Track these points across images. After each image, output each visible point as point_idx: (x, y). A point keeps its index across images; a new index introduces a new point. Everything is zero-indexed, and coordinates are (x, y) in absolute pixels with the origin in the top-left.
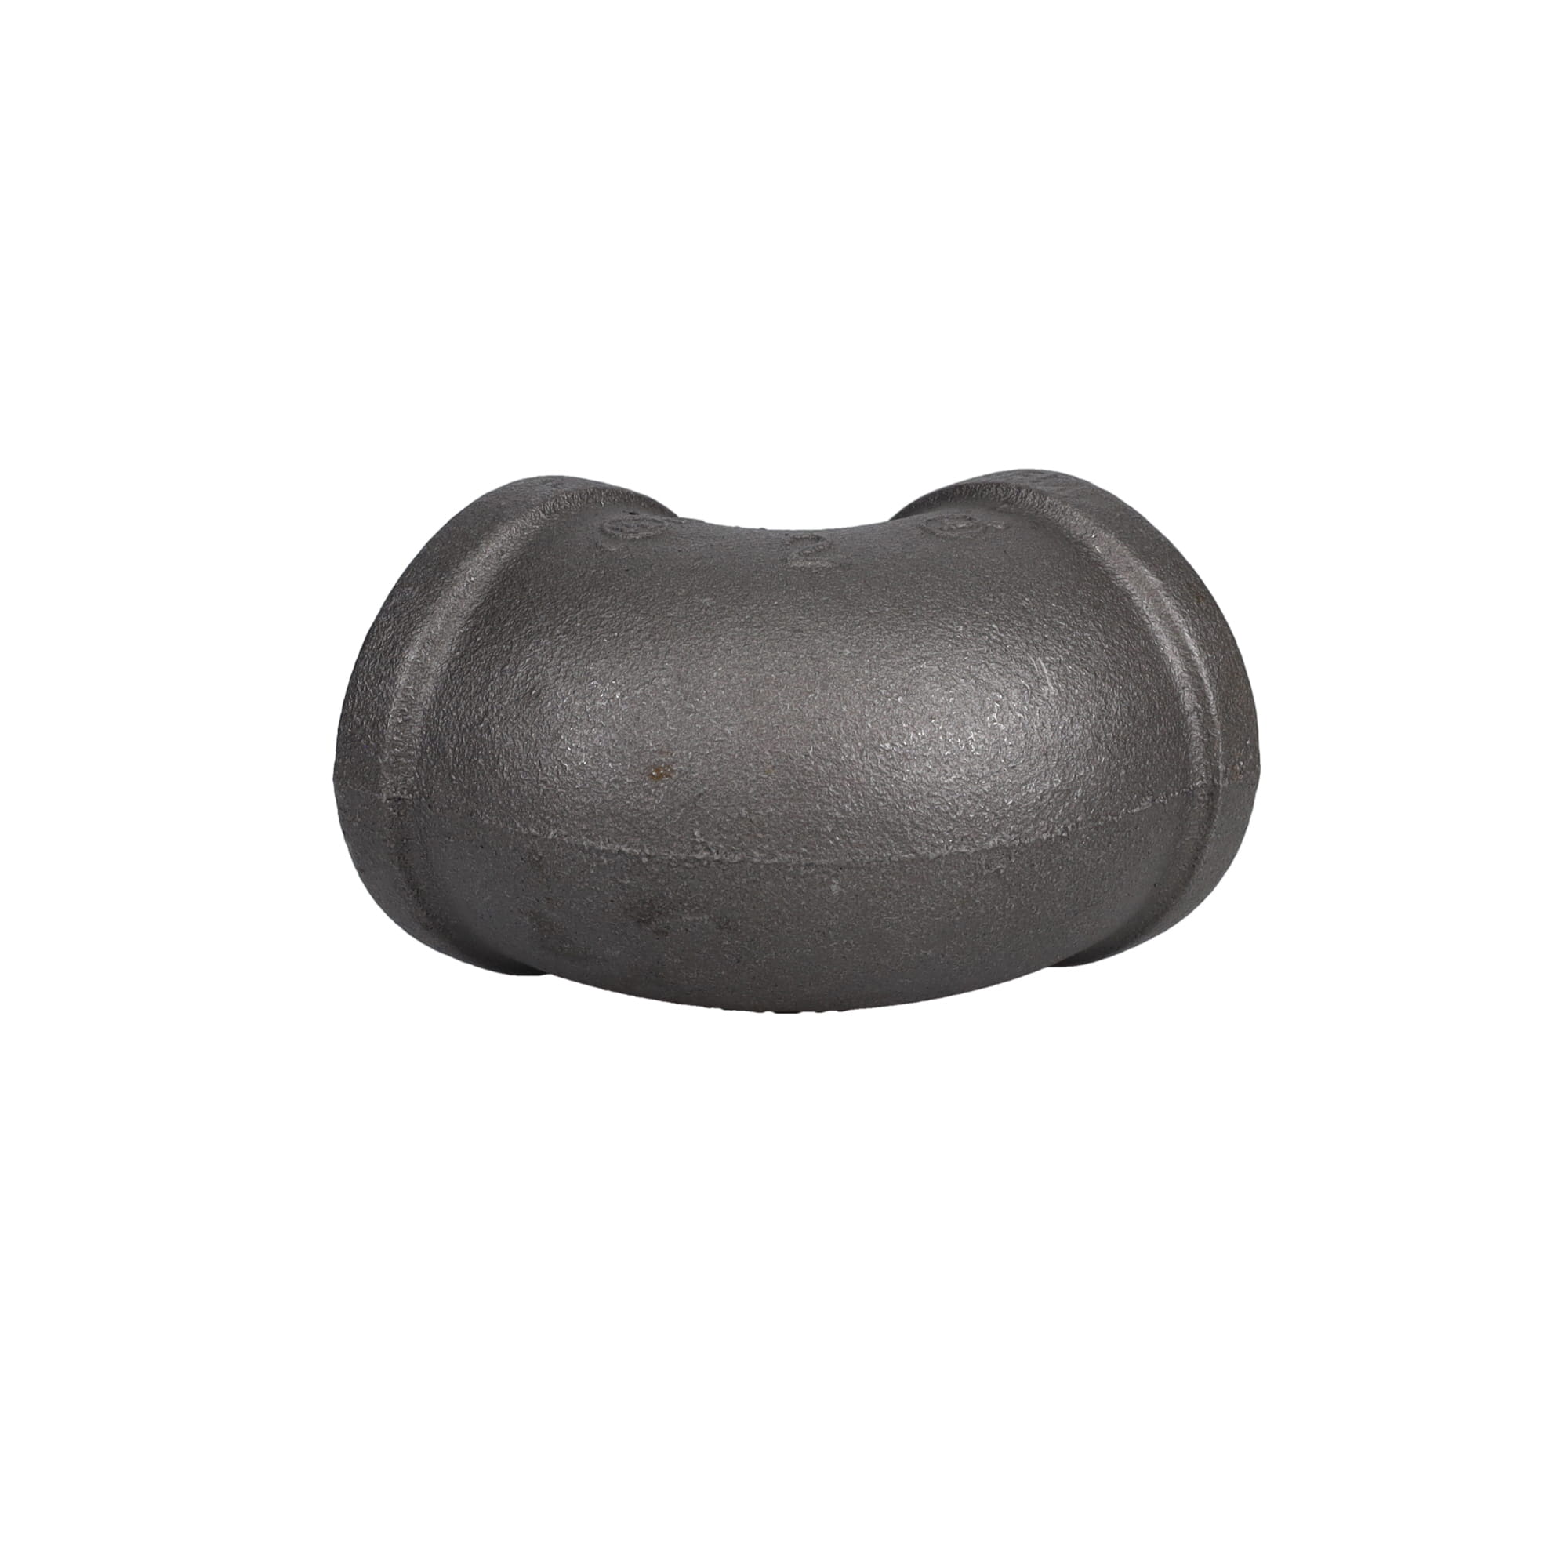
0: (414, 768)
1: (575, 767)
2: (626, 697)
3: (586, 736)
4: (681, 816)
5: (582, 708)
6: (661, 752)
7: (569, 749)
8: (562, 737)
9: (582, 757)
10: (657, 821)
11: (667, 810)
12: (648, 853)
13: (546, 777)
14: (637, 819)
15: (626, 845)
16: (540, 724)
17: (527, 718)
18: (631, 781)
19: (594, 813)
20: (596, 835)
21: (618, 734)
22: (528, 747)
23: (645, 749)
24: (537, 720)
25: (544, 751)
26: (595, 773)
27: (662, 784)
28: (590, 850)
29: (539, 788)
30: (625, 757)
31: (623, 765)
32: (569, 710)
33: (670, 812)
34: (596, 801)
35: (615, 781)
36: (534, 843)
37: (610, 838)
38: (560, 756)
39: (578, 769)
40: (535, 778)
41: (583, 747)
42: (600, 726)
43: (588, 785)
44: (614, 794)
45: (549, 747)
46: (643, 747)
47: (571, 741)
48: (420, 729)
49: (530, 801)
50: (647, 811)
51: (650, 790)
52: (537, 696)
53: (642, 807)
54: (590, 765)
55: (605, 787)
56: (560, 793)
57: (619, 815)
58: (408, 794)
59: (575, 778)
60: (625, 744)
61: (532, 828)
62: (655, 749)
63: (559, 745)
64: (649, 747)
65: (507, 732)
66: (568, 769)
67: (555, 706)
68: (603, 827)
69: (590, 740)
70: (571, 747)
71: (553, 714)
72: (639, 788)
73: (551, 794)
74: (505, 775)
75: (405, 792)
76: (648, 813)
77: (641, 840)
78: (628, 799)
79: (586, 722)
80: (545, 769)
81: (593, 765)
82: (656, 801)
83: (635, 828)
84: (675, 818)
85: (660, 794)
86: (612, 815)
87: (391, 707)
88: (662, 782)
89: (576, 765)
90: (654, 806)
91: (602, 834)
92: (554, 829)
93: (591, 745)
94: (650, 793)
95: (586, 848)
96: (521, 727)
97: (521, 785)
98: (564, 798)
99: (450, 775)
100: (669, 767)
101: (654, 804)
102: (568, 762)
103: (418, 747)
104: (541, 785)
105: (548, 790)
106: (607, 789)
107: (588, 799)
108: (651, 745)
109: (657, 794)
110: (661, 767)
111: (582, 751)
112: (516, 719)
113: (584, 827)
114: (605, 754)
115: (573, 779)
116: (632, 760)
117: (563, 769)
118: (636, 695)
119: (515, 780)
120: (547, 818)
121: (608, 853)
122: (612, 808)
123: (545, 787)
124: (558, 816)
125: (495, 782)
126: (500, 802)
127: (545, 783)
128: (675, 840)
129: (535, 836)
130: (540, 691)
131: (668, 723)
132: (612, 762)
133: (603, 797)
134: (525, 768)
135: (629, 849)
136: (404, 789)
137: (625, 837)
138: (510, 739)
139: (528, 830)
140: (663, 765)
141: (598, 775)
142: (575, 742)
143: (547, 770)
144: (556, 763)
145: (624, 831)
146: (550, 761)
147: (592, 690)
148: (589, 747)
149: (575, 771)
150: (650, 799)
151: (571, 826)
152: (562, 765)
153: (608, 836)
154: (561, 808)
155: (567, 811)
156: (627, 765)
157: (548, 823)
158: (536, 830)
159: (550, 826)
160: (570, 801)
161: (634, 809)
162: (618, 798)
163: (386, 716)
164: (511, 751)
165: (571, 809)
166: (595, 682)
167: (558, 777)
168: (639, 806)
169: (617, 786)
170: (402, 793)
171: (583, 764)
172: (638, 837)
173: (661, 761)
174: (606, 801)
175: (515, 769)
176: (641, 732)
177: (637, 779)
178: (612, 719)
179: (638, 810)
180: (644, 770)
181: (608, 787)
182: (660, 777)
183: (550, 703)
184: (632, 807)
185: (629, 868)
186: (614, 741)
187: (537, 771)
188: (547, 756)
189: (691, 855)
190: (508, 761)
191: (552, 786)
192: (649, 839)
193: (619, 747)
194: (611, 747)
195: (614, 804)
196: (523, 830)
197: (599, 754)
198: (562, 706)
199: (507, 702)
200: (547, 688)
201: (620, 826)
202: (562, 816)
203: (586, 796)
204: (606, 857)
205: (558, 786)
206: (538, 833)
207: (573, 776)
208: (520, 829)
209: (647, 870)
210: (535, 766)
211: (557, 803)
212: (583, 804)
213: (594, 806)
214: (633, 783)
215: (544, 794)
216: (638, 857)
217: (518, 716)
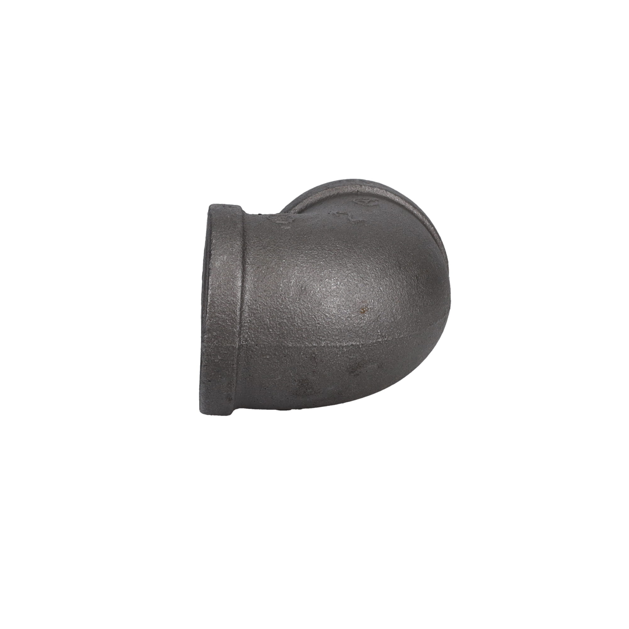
0: (247, 331)
1: (331, 315)
2: (342, 283)
3: (332, 301)
4: (373, 326)
5: (326, 291)
6: (363, 302)
7: (327, 308)
8: (323, 304)
9: (333, 310)
10: (365, 329)
11: (368, 324)
12: (362, 343)
13: (319, 322)
14: (358, 330)
15: (354, 342)
16: (311, 300)
17: (304, 299)
18: (354, 316)
19: (341, 332)
20: (342, 340)
21: (345, 298)
22: (308, 311)
23: (356, 302)
24: (309, 299)
25: (316, 311)
26: (340, 316)
27: (366, 315)
28: (339, 347)
29: (317, 326)
30: (350, 307)
31: (350, 310)
32: (322, 293)
33: (369, 325)
34: (342, 327)
35: (348, 317)
36: (314, 350)
37: (348, 340)
38: (323, 312)
39: (332, 315)
40: (314, 323)
41: (332, 306)
42: (336, 296)
43: (337, 321)
44: (349, 322)
45: (318, 309)
46: (355, 302)
47: (326, 305)
48: (248, 314)
49: (313, 333)
50: (361, 326)
51: (361, 318)
52: (305, 289)
53: (359, 325)
54: (337, 313)
55: (345, 320)
56: (326, 326)
57: (351, 330)
58: (245, 342)
59: (332, 319)
60: (348, 302)
61: (314, 343)
62: (360, 301)
63: (322, 307)
64: (358, 301)
65: (296, 307)
66: (328, 316)
67: (315, 292)
68: (345, 336)
69: (334, 303)
70: (327, 307)
71: (315, 296)
72: (357, 318)
73: (322, 328)
74: (299, 324)
75: (244, 342)
76: (362, 327)
77: (360, 338)
78: (354, 323)
79: (330, 296)
80: (318, 318)
81: (338, 312)
82: (365, 322)
83: (357, 334)
84: (371, 327)
85: (365, 319)
86: (348, 331)
87: (237, 307)
88: (365, 313)
89: (331, 314)
90: (364, 324)
91: (344, 339)
92: (324, 342)
93: (335, 305)
94: (362, 319)
95: (338, 346)
96: (303, 304)
97: (307, 327)
98: (328, 328)
99: (268, 329)
100: (367, 307)
101: (364, 323)
102: (327, 313)
103: (248, 321)
104: (317, 325)
105: (320, 327)
106: (345, 321)
107: (338, 326)
108: (358, 300)
109: (364, 319)
110: (364, 308)
111: (332, 308)
112: (299, 300)
113: (337, 338)
114: (342, 307)
115: (331, 320)
116: (353, 307)
117: (326, 317)
118: (345, 282)
119: (304, 325)
120: (321, 338)
121: (347, 347)
122: (348, 328)
123: (319, 326)
124: (326, 336)
125: (294, 328)
126: (297, 336)
127: (319, 324)
128: (371, 336)
129: (315, 346)
130: (305, 287)
131: (361, 290)
132: (345, 310)
133: (344, 324)
134: (309, 320)
135: (355, 343)
136: (243, 340)
137: (353, 338)
138: (298, 309)
139: (312, 344)
140: (364, 307)
141: (341, 316)
142: (328, 305)
143: (319, 318)
144: (322, 315)
145: (353, 336)
146: (320, 315)
147: (328, 283)
148: (335, 306)
149: (331, 316)
150: (362, 321)
151: (332, 339)
152: (325, 315)
153: (347, 340)
154: (327, 333)
155: (330, 333)
156: (351, 310)
157: (321, 340)
158: (316, 344)
159: (322, 341)
160: (331, 329)
161: (357, 327)
162: (350, 324)
163: (235, 311)
164: (300, 314)
165: (331, 332)
166: (327, 280)
167: (324, 320)
168: (358, 325)
169: (349, 319)
170: (243, 342)
171: (334, 313)
172: (358, 337)
173: (364, 306)
174: (346, 326)
175: (304, 321)
176: (353, 296)
177: (356, 314)
178: (340, 293)
179: (358, 327)
180: (358, 310)
181: (346, 320)
182: (364, 312)
183: (312, 292)
184: (356, 326)
185: (354, 351)
186: (344, 301)
187: (315, 320)
188: (317, 312)
189: (377, 341)
190: (300, 318)
191: (322, 324)
192: (362, 337)
193: (346, 303)
194: (344, 304)
195: (349, 326)
196: (309, 345)
197: (340, 308)
198: (318, 292)
199: (292, 295)
200: (308, 286)
201: (351, 335)
202: (328, 336)
203: (338, 325)
204: (346, 348)
205: (325, 324)
206: (317, 345)
207: (331, 318)
208: (308, 345)
209: (361, 350)
210: (313, 318)
211: (325, 331)
212: (336, 329)
213: (341, 329)
214: (355, 317)
215: (319, 328)
216: (358, 346)
217: (299, 299)
